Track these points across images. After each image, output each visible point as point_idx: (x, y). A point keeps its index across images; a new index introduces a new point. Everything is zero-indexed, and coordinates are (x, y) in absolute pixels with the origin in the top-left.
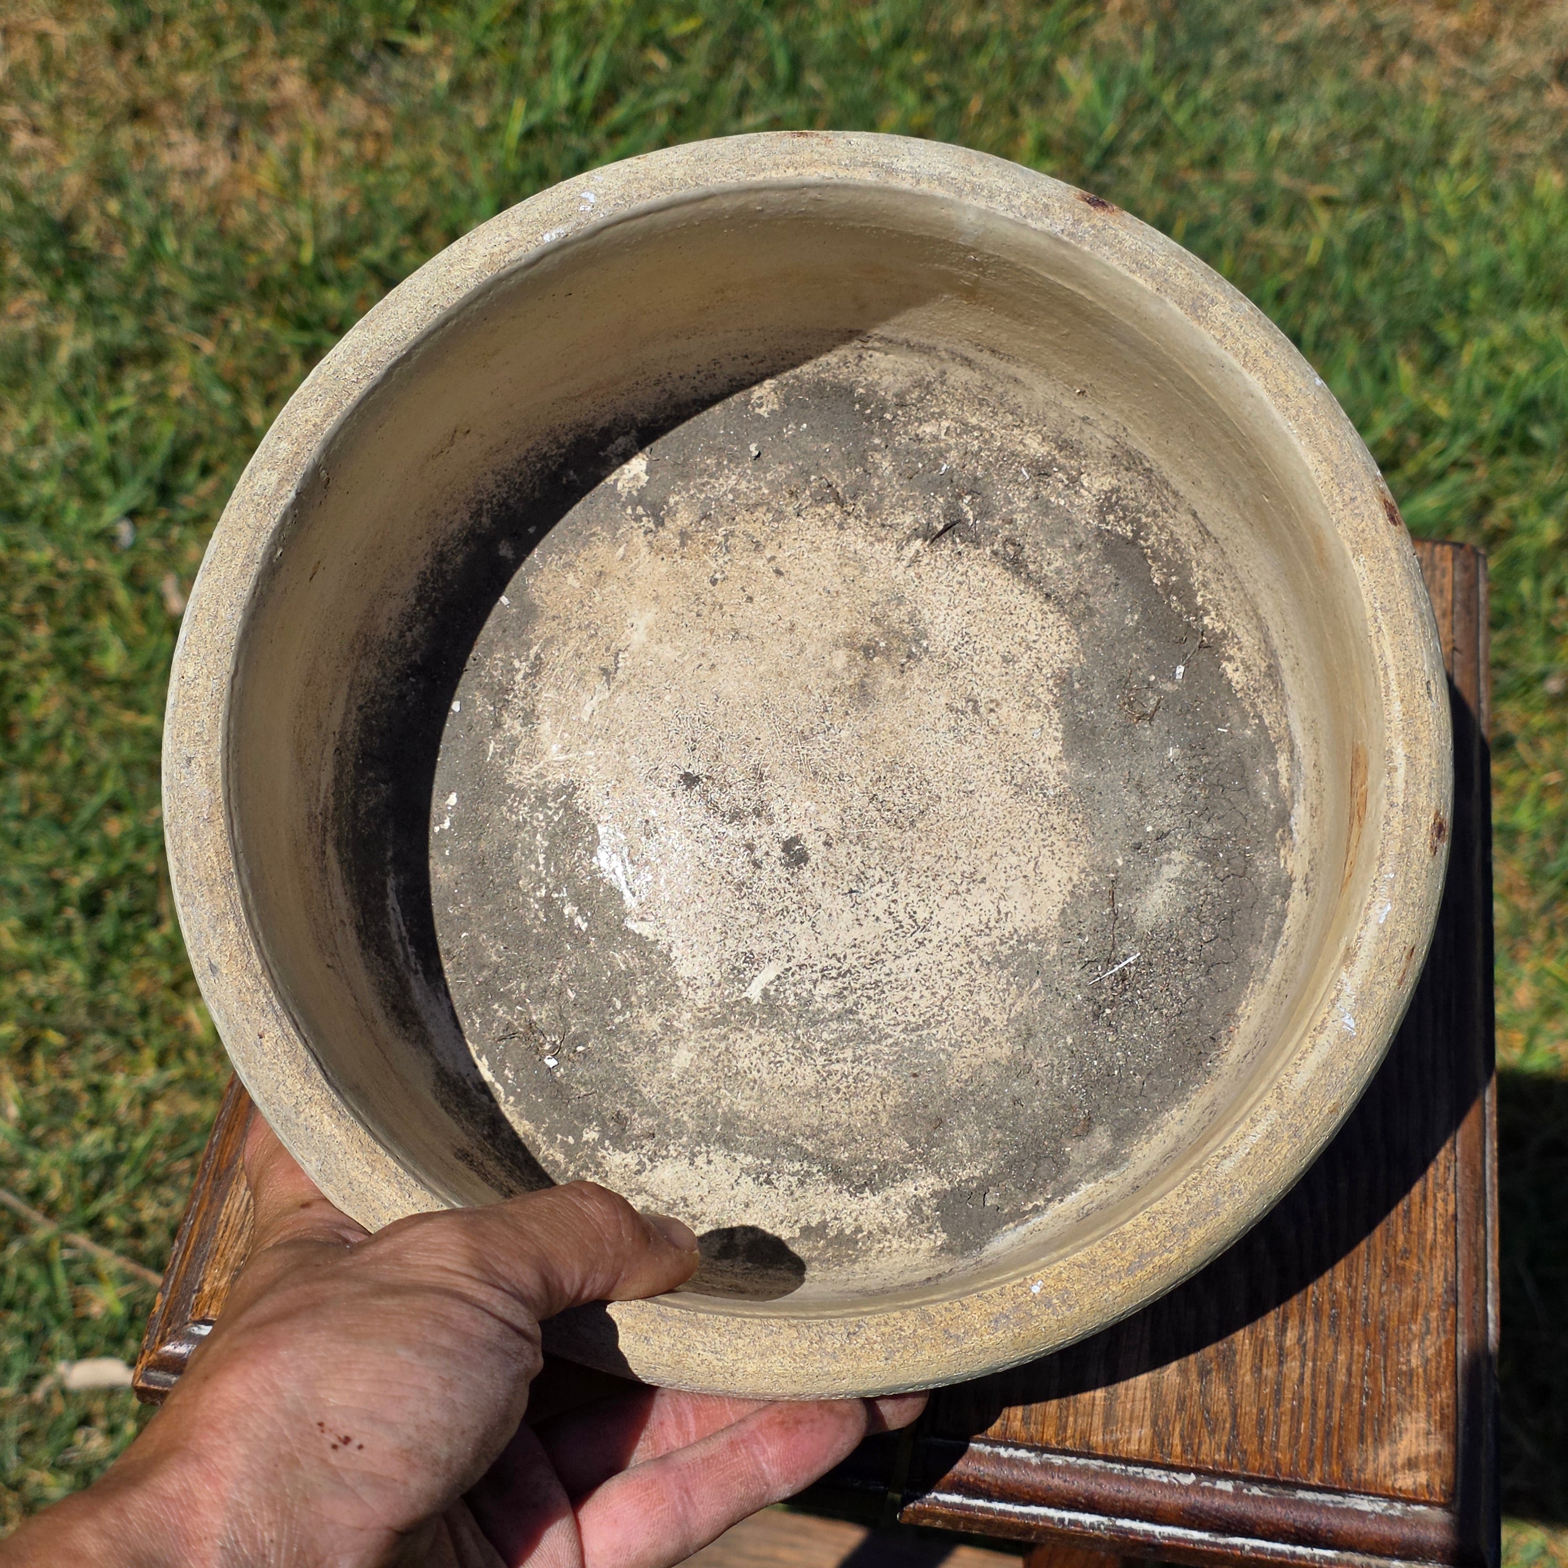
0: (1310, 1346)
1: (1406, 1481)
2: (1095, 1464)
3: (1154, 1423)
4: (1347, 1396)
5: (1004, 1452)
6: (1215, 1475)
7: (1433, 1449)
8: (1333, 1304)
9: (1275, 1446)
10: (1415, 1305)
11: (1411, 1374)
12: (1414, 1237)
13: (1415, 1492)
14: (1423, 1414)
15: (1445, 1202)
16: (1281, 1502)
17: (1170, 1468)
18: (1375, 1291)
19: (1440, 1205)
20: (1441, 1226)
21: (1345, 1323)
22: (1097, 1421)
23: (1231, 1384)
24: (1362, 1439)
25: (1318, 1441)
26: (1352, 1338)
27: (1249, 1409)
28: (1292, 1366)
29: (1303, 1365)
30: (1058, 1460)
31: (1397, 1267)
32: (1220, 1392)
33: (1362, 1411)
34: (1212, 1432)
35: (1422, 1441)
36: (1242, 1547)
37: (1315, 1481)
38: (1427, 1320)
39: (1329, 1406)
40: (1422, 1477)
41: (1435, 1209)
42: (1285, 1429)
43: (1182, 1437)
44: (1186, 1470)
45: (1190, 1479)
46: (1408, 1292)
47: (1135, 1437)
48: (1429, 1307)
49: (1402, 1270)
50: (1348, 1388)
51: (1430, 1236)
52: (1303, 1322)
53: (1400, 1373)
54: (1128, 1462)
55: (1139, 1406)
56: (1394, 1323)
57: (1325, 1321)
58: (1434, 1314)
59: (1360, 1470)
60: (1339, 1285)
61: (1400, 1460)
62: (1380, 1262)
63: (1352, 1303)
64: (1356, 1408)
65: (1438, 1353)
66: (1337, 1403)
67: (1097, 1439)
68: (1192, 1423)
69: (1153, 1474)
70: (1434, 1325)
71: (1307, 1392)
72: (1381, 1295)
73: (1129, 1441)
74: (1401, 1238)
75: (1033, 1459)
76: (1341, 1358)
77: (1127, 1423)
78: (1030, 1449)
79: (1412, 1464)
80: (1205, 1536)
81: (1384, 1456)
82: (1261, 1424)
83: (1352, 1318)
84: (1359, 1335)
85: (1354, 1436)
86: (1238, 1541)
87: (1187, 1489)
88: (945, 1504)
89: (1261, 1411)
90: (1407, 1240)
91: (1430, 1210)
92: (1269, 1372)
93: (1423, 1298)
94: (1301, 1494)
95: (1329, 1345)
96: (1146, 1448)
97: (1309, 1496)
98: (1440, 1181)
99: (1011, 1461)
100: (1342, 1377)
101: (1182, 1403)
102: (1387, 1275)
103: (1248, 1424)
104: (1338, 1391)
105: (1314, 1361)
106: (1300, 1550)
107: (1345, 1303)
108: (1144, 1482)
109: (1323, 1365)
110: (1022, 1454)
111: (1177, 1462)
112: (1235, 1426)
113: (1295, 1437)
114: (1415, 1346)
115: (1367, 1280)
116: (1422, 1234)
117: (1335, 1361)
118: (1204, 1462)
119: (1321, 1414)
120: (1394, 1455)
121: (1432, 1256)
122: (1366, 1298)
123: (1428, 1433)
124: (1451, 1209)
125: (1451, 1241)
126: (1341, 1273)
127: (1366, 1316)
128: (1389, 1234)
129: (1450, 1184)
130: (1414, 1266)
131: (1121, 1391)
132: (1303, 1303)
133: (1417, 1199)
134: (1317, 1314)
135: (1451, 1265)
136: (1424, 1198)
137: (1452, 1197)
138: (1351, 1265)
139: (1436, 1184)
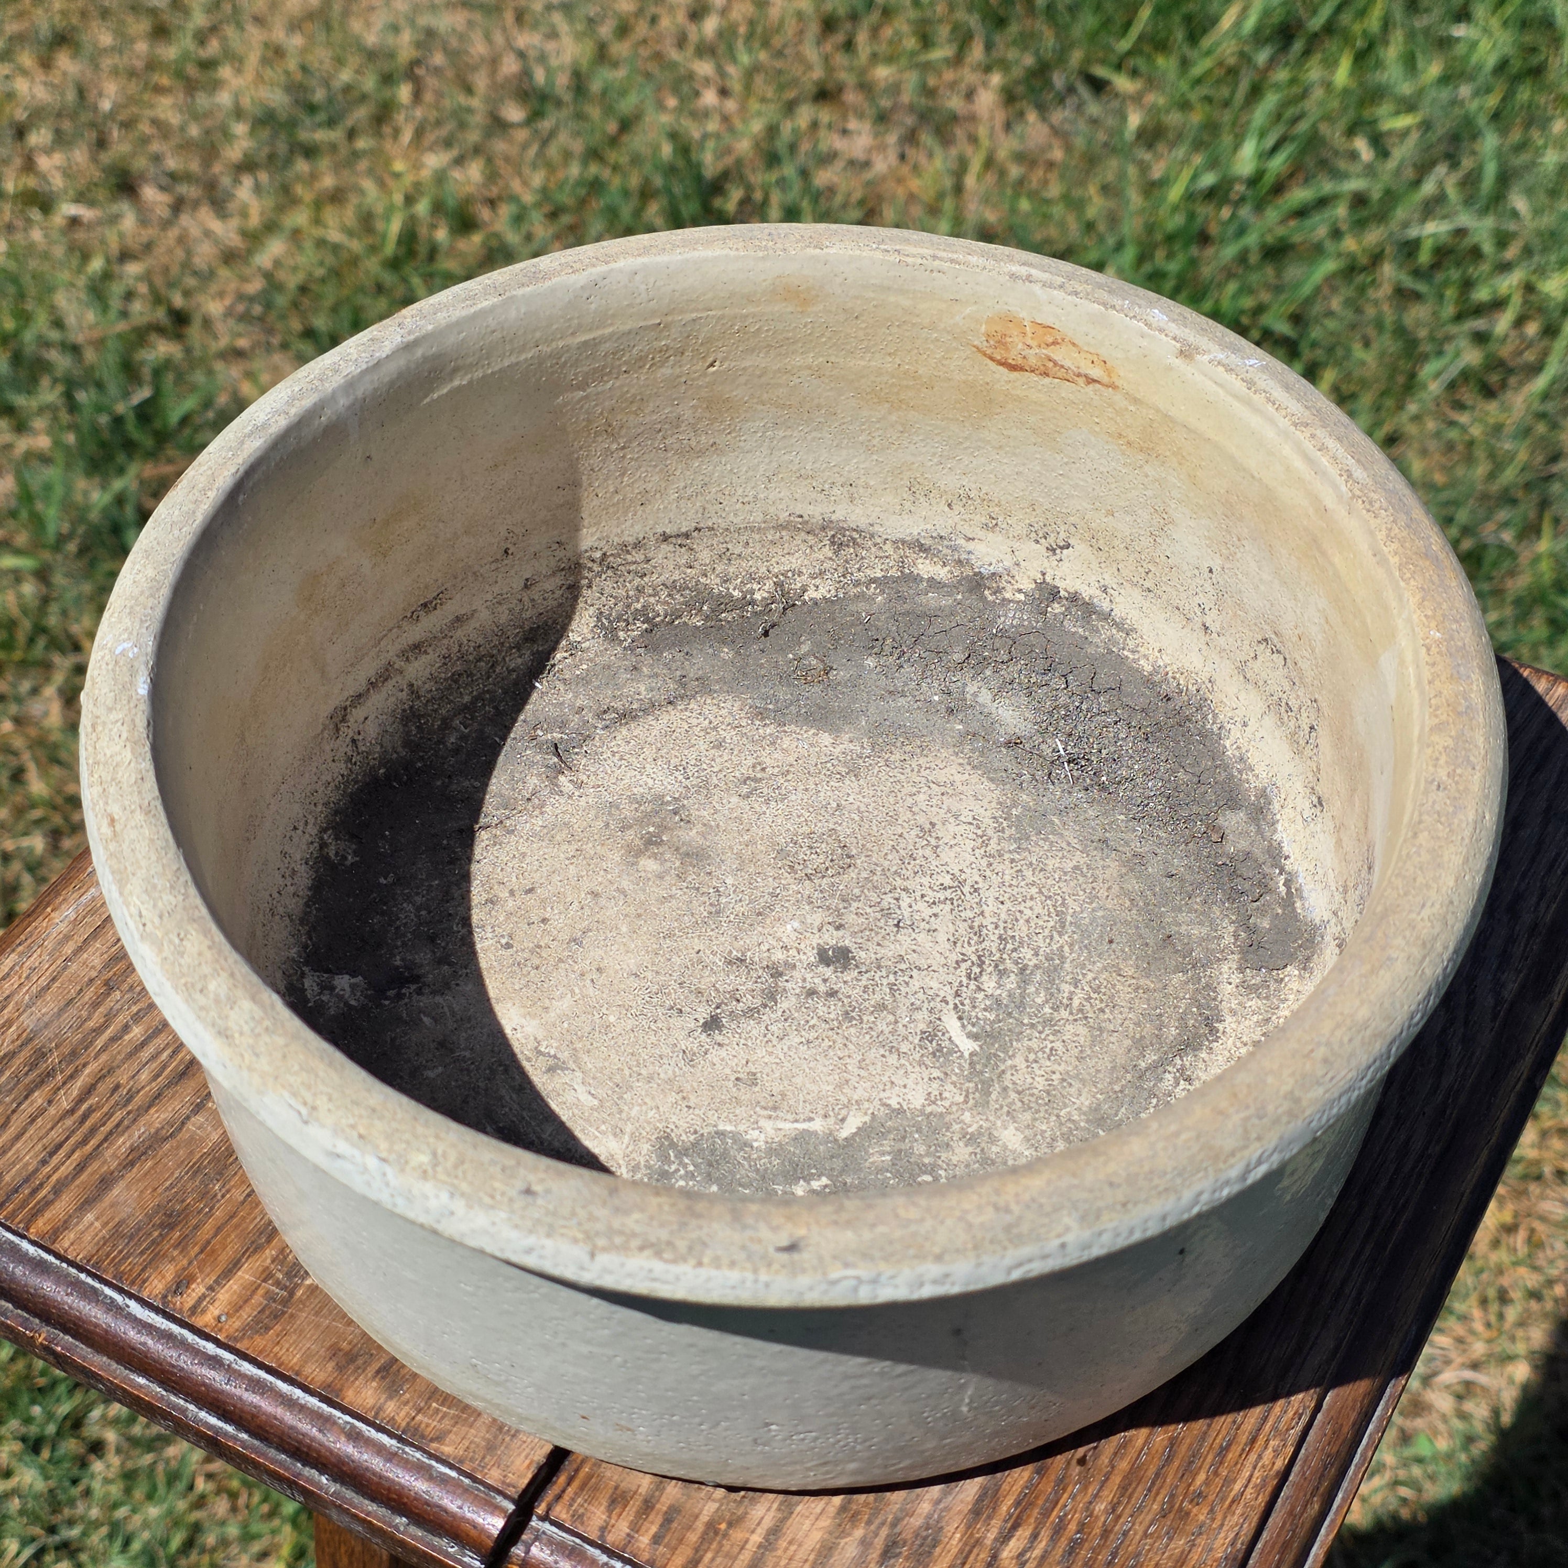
8: (1081, 1528)
12: (1219, 1481)
15: (1277, 1453)
18: (1139, 1529)
19: (1268, 1454)
20: (1256, 1480)
21: (1085, 1554)
31: (1181, 1509)
41: (1260, 1457)
46: (1180, 1543)
49: (1184, 1515)
51: (1237, 1487)
52: (1035, 1536)
57: (1063, 1543)
60: (1100, 1507)
62: (1163, 1496)
63: (1106, 1533)
72: (1145, 1535)
74: (1202, 1477)
83: (1096, 1551)
90: (1207, 1482)
91: (1253, 1457)
93: (1195, 1556)
98: (1282, 1426)
102: (1164, 1514)
107: (1097, 1530)
116: (1229, 1481)
121: (1230, 1510)
122: (1125, 1534)
124: (1280, 1464)
125: (1262, 1500)
126: (1109, 1494)
127: (1114, 1555)
128: (1188, 1470)
129: (1295, 1433)
130: (1202, 1515)
131: (783, 1544)
132: (1046, 1514)
133: (1243, 1438)
134: (1059, 1530)
135: (1248, 1529)
136: (1253, 1441)
137: (1290, 1450)
138: (1124, 1489)
139: (1274, 1428)
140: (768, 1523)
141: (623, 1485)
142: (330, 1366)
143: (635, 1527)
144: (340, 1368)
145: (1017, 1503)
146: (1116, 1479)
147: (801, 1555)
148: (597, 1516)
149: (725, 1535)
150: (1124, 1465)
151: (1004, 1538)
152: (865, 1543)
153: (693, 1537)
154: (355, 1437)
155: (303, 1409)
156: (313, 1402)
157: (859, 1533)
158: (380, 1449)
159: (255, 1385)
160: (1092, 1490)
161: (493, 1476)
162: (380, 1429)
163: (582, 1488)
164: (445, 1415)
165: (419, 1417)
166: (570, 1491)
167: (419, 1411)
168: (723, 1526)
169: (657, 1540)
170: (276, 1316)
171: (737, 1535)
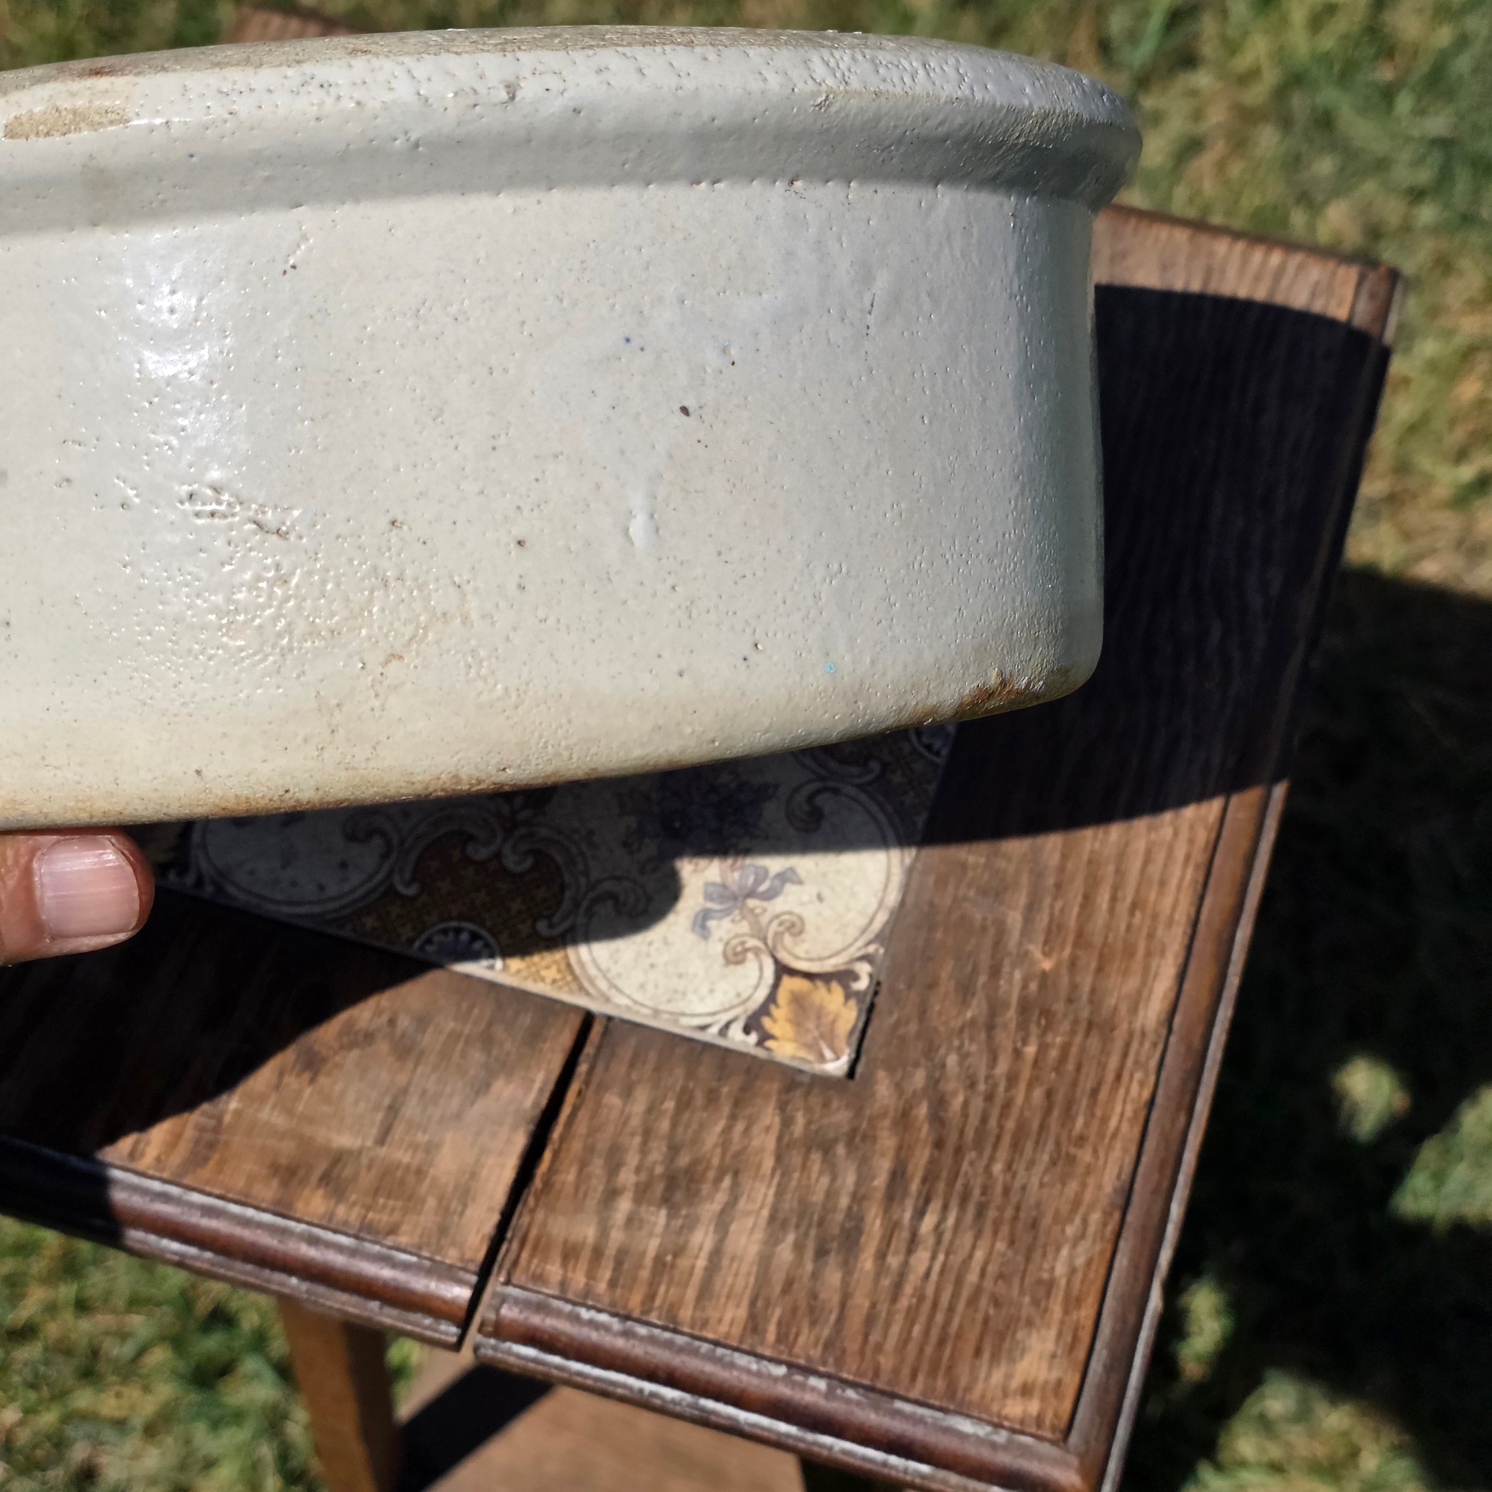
0: (947, 1236)
1: (1014, 1409)
2: (680, 1340)
3: (753, 1303)
4: (973, 1300)
5: (585, 1314)
6: (808, 1371)
7: (1054, 1375)
8: (985, 1190)
9: (879, 1348)
10: (1076, 1204)
11: (1050, 1285)
12: (1096, 1123)
13: (1022, 1422)
14: (1053, 1333)
15: (1142, 1084)
16: (876, 1408)
17: (760, 1357)
18: (1035, 1181)
19: (1135, 1087)
20: (1129, 1113)
21: (992, 1214)
22: (691, 1294)
23: (848, 1267)
24: (978, 1352)
25: (929, 1350)
26: (995, 1233)
27: (861, 1301)
28: (921, 1258)
29: (933, 1258)
30: (642, 1330)
31: (1068, 1155)
32: (833, 1277)
33: (986, 1321)
34: (813, 1324)
35: (1044, 1365)
36: (830, 1448)
37: (914, 1394)
38: (1085, 1222)
39: (951, 1309)
40: (1034, 1407)
41: (1128, 1091)
42: (895, 1329)
43: (779, 1323)
44: (778, 1362)
45: (781, 1370)
46: (1073, 1186)
47: (728, 1318)
48: (1091, 1208)
49: (1072, 1160)
50: (978, 1291)
51: (1113, 1123)
52: (945, 1208)
53: (1040, 1282)
54: (716, 1343)
55: (740, 1282)
56: (1047, 1221)
57: (971, 1210)
58: (1095, 1217)
59: (968, 1389)
60: (998, 1168)
61: (1015, 1383)
62: (1050, 1146)
63: (1006, 1191)
64: (979, 1317)
65: (1089, 1264)
66: (961, 1307)
67: (686, 1314)
68: (794, 1311)
69: (742, 1360)
70: (1092, 1229)
71: (930, 1290)
72: (1042, 1185)
73: (720, 1321)
74: (1080, 1121)
75: (616, 1324)
76: (979, 1255)
77: (723, 1300)
78: (614, 1315)
79: (1026, 1391)
80: (792, 1430)
81: (997, 1376)
82: (870, 1320)
83: (1001, 1209)
84: (1005, 1230)
85: (968, 1348)
86: (827, 1440)
87: (776, 1379)
88: (518, 1356)
89: (874, 1305)
90: (1087, 1125)
91: (1122, 1091)
92: (894, 1261)
93: (1088, 1196)
94: (899, 1405)
95: (967, 1239)
96: (736, 1331)
97: (908, 1408)
98: (1143, 1059)
99: (592, 1323)
100: (972, 1277)
101: (789, 1285)
102: (1053, 1162)
103: (855, 1320)
104: (965, 1293)
105: (947, 1254)
106: (894, 1460)
107: (999, 1190)
108: (732, 1365)
109: (956, 1259)
110: (603, 1318)
111: (768, 1352)
112: (840, 1319)
113: (905, 1339)
114: (1065, 1252)
115: (1031, 1164)
116: (1105, 1120)
117: (970, 1256)
118: (798, 1356)
119: (940, 1318)
120: (1009, 1377)
121: (1110, 1147)
122: (1024, 1188)
123: (1053, 1356)
124: (1146, 1094)
125: (1137, 1131)
126: (1003, 1153)
127: (1018, 1209)
128: (1068, 1114)
129: (1153, 1063)
130: (1085, 1155)
131: (725, 1262)
132: (951, 1184)
133: (1110, 1076)
134: (964, 1199)
135: (1129, 1160)
136: (1118, 1077)
137: (1152, 1079)
138: (1016, 1146)
139: (1136, 1062)
140: (708, 1245)
141: (572, 1239)
142: (275, 1183)
143: (591, 1275)
144: (285, 1184)
145: (924, 1181)
146: (1006, 1140)
147: (744, 1269)
148: (554, 1270)
149: (673, 1266)
150: (1010, 1125)
151: (920, 1214)
152: (799, 1247)
153: (645, 1274)
154: (314, 1241)
155: (260, 1225)
156: (267, 1218)
157: (791, 1238)
158: (340, 1248)
159: (208, 1211)
160: (987, 1153)
161: (451, 1256)
162: (335, 1231)
163: (535, 1249)
164: (393, 1209)
165: (371, 1215)
166: (525, 1255)
167: (369, 1208)
168: (669, 1258)
169: (613, 1284)
170: (212, 1146)
171: (683, 1263)
